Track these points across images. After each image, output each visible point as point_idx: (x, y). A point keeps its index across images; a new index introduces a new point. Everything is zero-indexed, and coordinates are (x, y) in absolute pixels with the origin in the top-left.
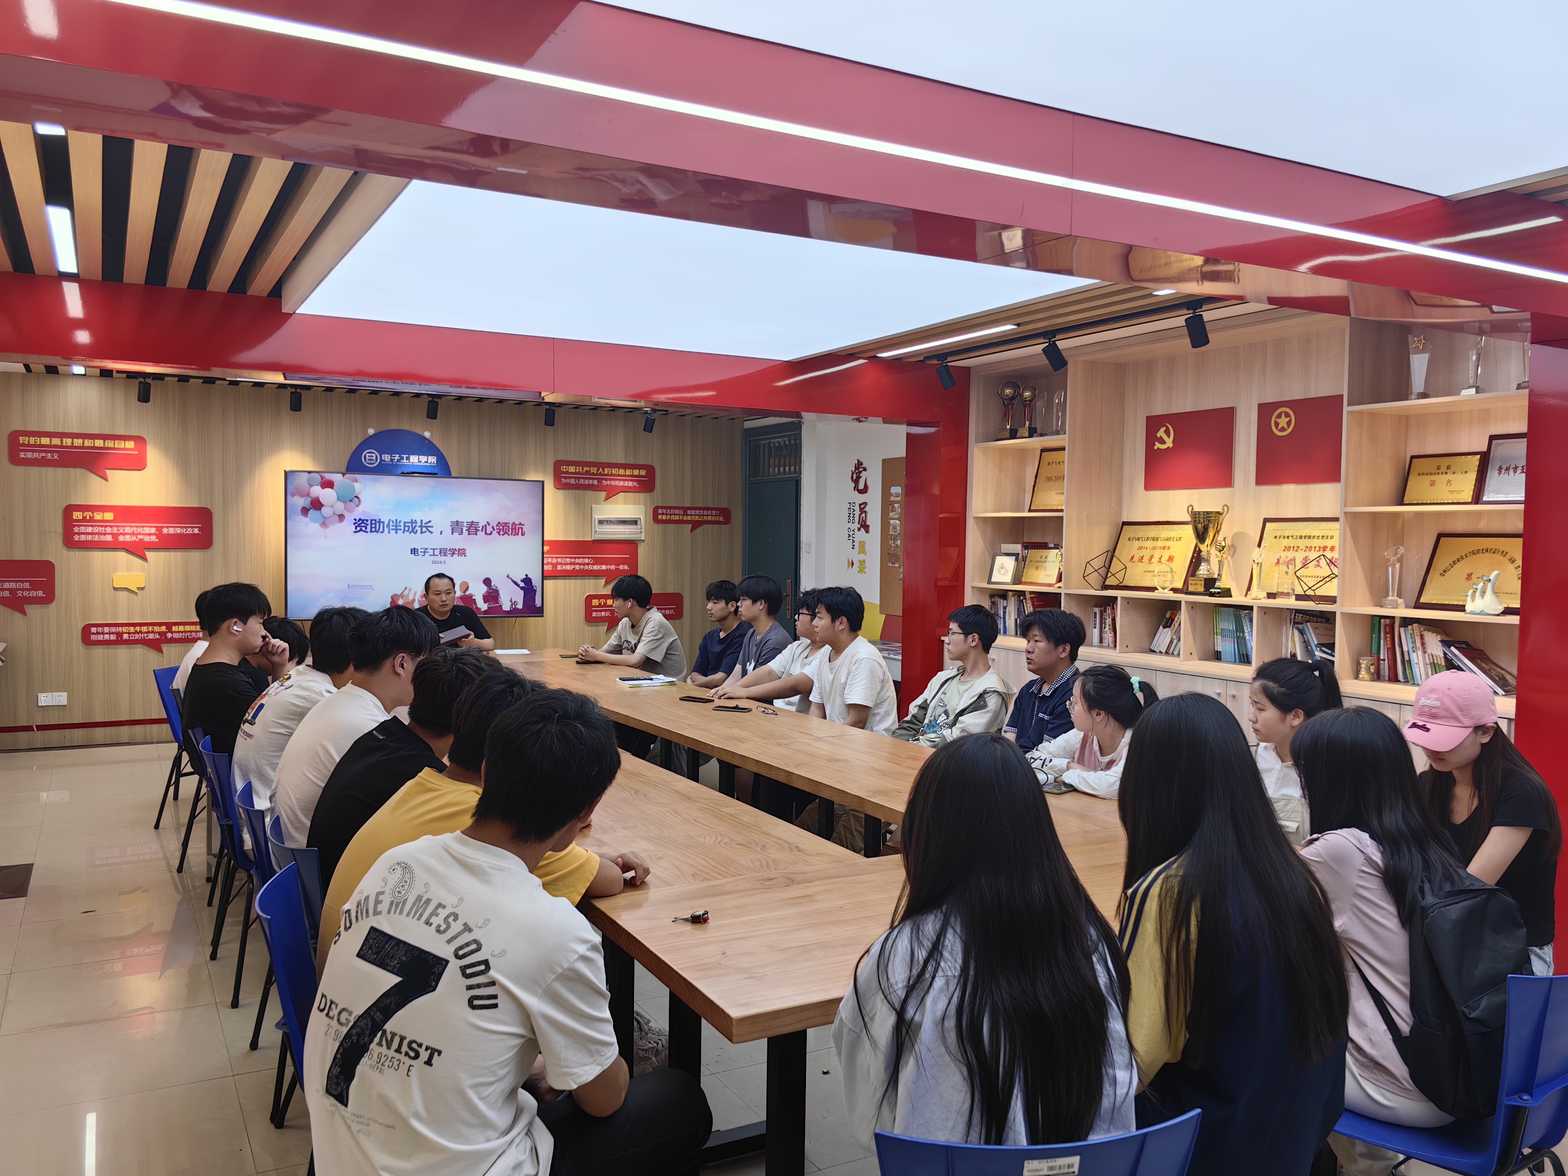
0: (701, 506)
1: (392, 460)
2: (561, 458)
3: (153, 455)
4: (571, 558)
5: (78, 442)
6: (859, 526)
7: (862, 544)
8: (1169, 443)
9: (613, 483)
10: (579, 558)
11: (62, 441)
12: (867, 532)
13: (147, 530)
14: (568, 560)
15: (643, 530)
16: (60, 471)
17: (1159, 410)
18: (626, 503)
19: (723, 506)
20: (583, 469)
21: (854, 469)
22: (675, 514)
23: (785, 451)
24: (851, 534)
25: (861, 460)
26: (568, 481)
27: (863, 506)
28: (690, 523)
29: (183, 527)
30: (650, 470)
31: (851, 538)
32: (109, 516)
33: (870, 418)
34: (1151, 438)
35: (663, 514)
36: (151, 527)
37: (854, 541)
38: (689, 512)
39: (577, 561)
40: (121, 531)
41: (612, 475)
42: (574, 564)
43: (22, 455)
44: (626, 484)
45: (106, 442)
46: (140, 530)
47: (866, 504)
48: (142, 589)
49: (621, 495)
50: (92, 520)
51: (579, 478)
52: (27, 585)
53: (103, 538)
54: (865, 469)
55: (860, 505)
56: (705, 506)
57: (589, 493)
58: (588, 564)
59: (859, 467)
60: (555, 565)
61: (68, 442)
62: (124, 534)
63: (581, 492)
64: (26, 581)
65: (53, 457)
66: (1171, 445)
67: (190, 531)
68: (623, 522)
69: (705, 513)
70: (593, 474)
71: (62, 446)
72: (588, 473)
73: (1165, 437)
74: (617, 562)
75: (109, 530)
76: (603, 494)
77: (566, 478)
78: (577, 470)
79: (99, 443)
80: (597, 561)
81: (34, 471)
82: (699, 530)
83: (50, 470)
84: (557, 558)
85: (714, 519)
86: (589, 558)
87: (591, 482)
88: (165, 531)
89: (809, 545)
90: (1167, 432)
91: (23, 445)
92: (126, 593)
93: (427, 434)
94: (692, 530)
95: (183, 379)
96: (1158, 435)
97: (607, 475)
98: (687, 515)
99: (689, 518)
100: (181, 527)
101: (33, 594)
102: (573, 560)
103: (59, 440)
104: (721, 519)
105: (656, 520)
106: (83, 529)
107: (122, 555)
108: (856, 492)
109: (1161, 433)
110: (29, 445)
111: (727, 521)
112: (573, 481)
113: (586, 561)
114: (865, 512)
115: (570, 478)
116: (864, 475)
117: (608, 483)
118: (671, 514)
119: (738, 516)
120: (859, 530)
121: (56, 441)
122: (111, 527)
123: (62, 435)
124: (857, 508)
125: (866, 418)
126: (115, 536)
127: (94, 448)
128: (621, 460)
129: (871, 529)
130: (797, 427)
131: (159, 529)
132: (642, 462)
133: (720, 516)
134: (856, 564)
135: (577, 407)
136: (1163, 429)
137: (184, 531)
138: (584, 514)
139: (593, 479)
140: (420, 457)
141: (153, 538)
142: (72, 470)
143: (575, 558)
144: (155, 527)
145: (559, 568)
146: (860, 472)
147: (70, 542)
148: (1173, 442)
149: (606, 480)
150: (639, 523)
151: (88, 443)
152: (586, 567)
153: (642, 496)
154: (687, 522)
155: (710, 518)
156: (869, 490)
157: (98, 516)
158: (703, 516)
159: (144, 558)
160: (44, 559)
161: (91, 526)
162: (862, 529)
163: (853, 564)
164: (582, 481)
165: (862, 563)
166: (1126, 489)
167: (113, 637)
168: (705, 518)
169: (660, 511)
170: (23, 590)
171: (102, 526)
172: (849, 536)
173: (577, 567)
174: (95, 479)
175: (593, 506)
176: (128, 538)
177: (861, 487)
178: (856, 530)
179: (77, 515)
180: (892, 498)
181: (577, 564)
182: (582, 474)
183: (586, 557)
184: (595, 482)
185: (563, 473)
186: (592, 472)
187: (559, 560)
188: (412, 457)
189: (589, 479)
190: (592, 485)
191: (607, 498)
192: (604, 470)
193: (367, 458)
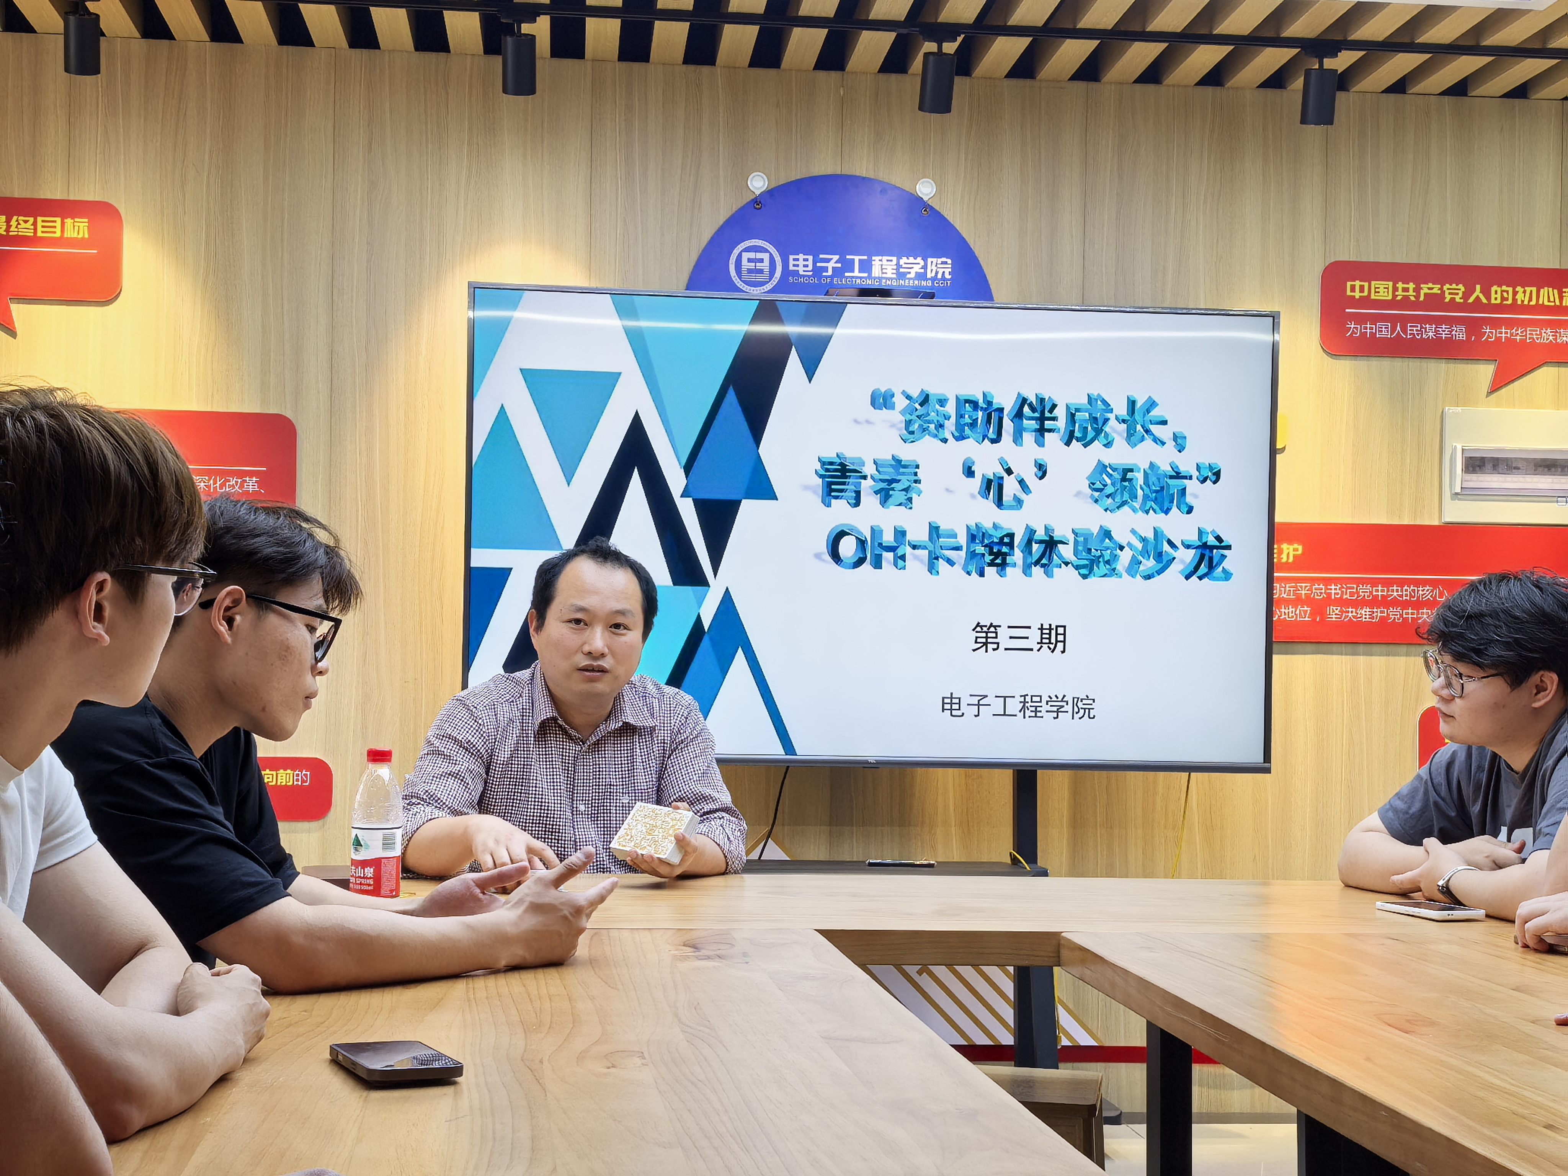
1: (818, 272)
2: (1347, 254)
3: (142, 262)
4: (1374, 583)
9: (1518, 335)
10: (1401, 583)
14: (1364, 591)
18: (1559, 398)
20: (1417, 290)
26: (1368, 328)
39: (1395, 592)
41: (1515, 308)
42: (1386, 602)
45: (13, 223)
49: (1545, 376)
51: (1405, 320)
57: (1437, 369)
60: (1319, 607)
63: (1411, 364)
67: (234, 485)
68: (1550, 466)
70: (1453, 305)
72: (1435, 301)
76: (1485, 371)
77: (1361, 319)
78: (1400, 294)
84: (1327, 582)
86: (1434, 584)
87: (1444, 331)
93: (925, 190)
97: (1500, 308)
100: (210, 473)
102: (1380, 591)
112: (1384, 331)
115: (1375, 319)
117: (1504, 333)
138: (1418, 434)
139: (1451, 322)
140: (904, 260)
143: (1388, 583)
145: (1334, 613)
149: (1496, 324)
164: (1413, 330)
173: (1394, 614)
175: (1450, 410)
181: (1395, 603)
182: (1416, 305)
183: (1425, 583)
184: (1460, 333)
185: (1354, 302)
186: (1448, 297)
187: (1334, 589)
188: (877, 261)
189: (1438, 321)
190: (1449, 340)
191: (1496, 386)
192: (1487, 293)
193: (745, 263)
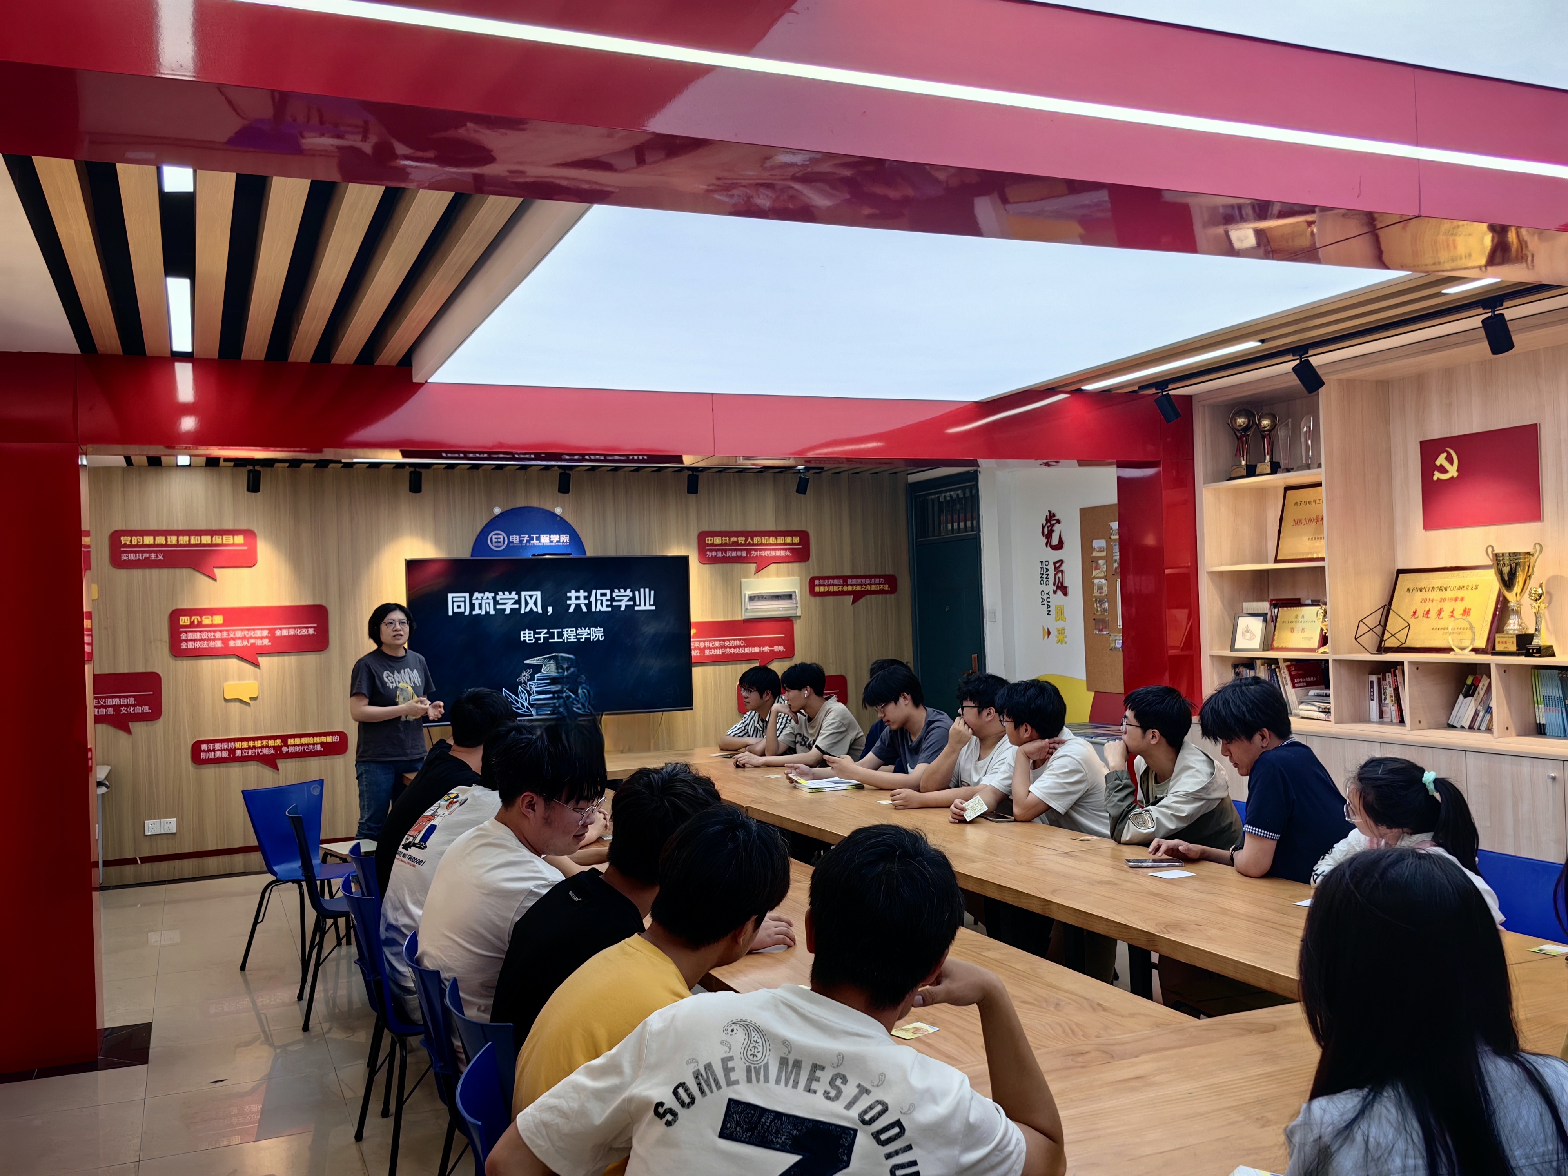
0: (862, 574)
1: (521, 541)
2: (705, 528)
3: (264, 550)
4: (720, 641)
5: (184, 540)
6: (1055, 588)
7: (1060, 610)
8: (1453, 471)
9: (763, 553)
10: (729, 640)
11: (166, 539)
12: (1065, 594)
13: (259, 633)
14: (717, 644)
15: (799, 605)
16: (165, 573)
17: (1436, 433)
18: (778, 574)
19: (887, 573)
20: (729, 540)
21: (1044, 522)
22: (833, 585)
23: (958, 505)
24: (1045, 597)
25: (1053, 511)
26: (714, 554)
27: (1058, 565)
28: (851, 595)
29: (297, 628)
30: (804, 536)
31: (1045, 602)
32: (218, 619)
33: (1062, 462)
34: (1428, 466)
35: (820, 585)
36: (262, 629)
37: (1049, 606)
38: (849, 581)
39: (727, 644)
40: (232, 636)
41: (762, 544)
42: (724, 647)
43: (124, 557)
44: (778, 553)
45: (214, 538)
46: (251, 634)
47: (1062, 561)
48: (254, 699)
49: (773, 566)
50: (200, 624)
51: (726, 550)
52: (131, 701)
53: (212, 644)
54: (1058, 522)
55: (1055, 563)
56: (868, 574)
57: (737, 567)
58: (739, 647)
59: (1051, 520)
60: (702, 650)
61: (173, 540)
62: (234, 639)
63: (729, 565)
64: (130, 696)
65: (157, 556)
66: (1455, 474)
67: (304, 632)
68: (777, 597)
69: (868, 581)
70: (741, 545)
71: (166, 545)
72: (736, 543)
73: (1446, 465)
74: (772, 643)
75: (218, 635)
76: (753, 567)
77: (711, 551)
78: (724, 541)
79: (206, 539)
80: (749, 643)
81: (137, 573)
82: (862, 601)
83: (155, 572)
84: (705, 641)
85: (878, 588)
86: (740, 640)
87: (739, 553)
88: (278, 633)
89: (994, 612)
90: (1449, 459)
91: (125, 545)
92: (238, 704)
93: (558, 511)
94: (853, 602)
95: (294, 464)
96: (1438, 463)
97: (757, 545)
98: (847, 585)
99: (850, 588)
100: (295, 628)
101: (138, 710)
102: (722, 643)
103: (164, 538)
104: (886, 588)
105: (813, 593)
106: (191, 636)
107: (234, 662)
108: (1049, 548)
109: (1441, 460)
110: (131, 546)
111: (893, 590)
112: (719, 554)
113: (737, 643)
114: (1062, 572)
115: (716, 550)
116: (1057, 528)
117: (758, 553)
118: (829, 585)
119: (905, 584)
120: (1055, 592)
121: (160, 540)
122: (221, 631)
123: (166, 533)
124: (1051, 568)
125: (1057, 462)
126: (225, 641)
127: (201, 545)
128: (771, 527)
129: (1070, 591)
130: (974, 477)
131: (272, 631)
132: (794, 527)
133: (884, 584)
134: (1054, 633)
135: (722, 471)
136: (1445, 455)
137: (298, 632)
138: (733, 589)
139: (741, 550)
140: (552, 536)
141: (266, 642)
142: (178, 571)
143: (724, 641)
144: (266, 629)
145: (707, 652)
146: (1053, 525)
147: (177, 650)
148: (1458, 471)
149: (756, 550)
150: (793, 597)
151: (194, 540)
152: (737, 651)
153: (796, 566)
154: (848, 593)
155: (873, 588)
156: (1065, 546)
157: (206, 620)
158: (866, 585)
159: (256, 665)
160: (149, 670)
161: (200, 632)
162: (1059, 592)
163: (1049, 633)
164: (729, 554)
165: (1061, 631)
166: (1399, 530)
167: (225, 754)
168: (868, 587)
169: (817, 582)
170: (127, 706)
171: (210, 631)
172: (1043, 600)
173: (727, 651)
174: (202, 580)
175: (743, 580)
176: (239, 643)
177: (1055, 541)
178: (1051, 593)
179: (184, 620)
180: (1095, 554)
181: (727, 647)
182: (729, 545)
183: (736, 639)
184: (744, 554)
185: (708, 545)
186: (740, 542)
187: (707, 644)
188: (542, 536)
189: (736, 550)
190: (741, 556)
191: (757, 571)
192: (752, 539)
193: (494, 540)
